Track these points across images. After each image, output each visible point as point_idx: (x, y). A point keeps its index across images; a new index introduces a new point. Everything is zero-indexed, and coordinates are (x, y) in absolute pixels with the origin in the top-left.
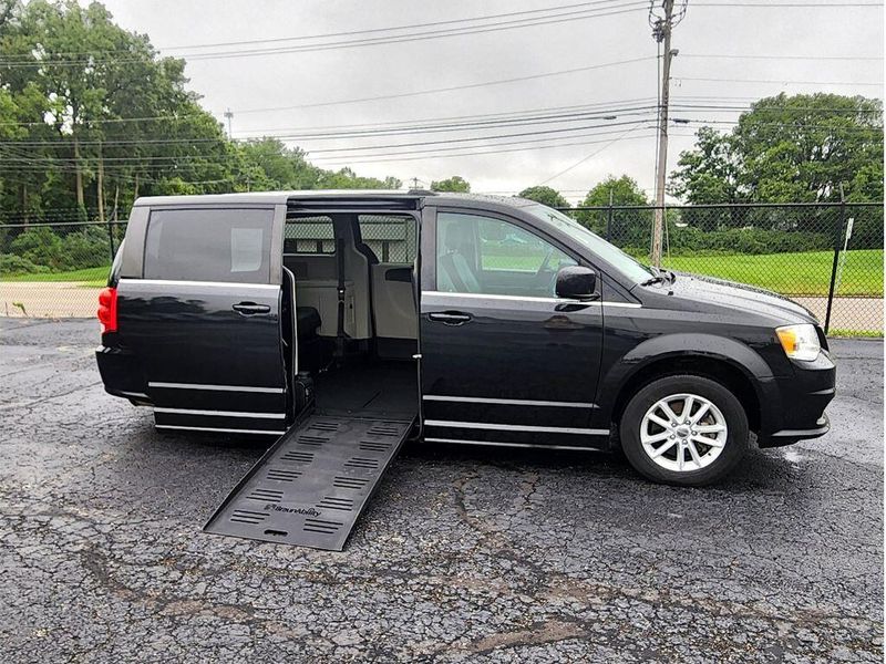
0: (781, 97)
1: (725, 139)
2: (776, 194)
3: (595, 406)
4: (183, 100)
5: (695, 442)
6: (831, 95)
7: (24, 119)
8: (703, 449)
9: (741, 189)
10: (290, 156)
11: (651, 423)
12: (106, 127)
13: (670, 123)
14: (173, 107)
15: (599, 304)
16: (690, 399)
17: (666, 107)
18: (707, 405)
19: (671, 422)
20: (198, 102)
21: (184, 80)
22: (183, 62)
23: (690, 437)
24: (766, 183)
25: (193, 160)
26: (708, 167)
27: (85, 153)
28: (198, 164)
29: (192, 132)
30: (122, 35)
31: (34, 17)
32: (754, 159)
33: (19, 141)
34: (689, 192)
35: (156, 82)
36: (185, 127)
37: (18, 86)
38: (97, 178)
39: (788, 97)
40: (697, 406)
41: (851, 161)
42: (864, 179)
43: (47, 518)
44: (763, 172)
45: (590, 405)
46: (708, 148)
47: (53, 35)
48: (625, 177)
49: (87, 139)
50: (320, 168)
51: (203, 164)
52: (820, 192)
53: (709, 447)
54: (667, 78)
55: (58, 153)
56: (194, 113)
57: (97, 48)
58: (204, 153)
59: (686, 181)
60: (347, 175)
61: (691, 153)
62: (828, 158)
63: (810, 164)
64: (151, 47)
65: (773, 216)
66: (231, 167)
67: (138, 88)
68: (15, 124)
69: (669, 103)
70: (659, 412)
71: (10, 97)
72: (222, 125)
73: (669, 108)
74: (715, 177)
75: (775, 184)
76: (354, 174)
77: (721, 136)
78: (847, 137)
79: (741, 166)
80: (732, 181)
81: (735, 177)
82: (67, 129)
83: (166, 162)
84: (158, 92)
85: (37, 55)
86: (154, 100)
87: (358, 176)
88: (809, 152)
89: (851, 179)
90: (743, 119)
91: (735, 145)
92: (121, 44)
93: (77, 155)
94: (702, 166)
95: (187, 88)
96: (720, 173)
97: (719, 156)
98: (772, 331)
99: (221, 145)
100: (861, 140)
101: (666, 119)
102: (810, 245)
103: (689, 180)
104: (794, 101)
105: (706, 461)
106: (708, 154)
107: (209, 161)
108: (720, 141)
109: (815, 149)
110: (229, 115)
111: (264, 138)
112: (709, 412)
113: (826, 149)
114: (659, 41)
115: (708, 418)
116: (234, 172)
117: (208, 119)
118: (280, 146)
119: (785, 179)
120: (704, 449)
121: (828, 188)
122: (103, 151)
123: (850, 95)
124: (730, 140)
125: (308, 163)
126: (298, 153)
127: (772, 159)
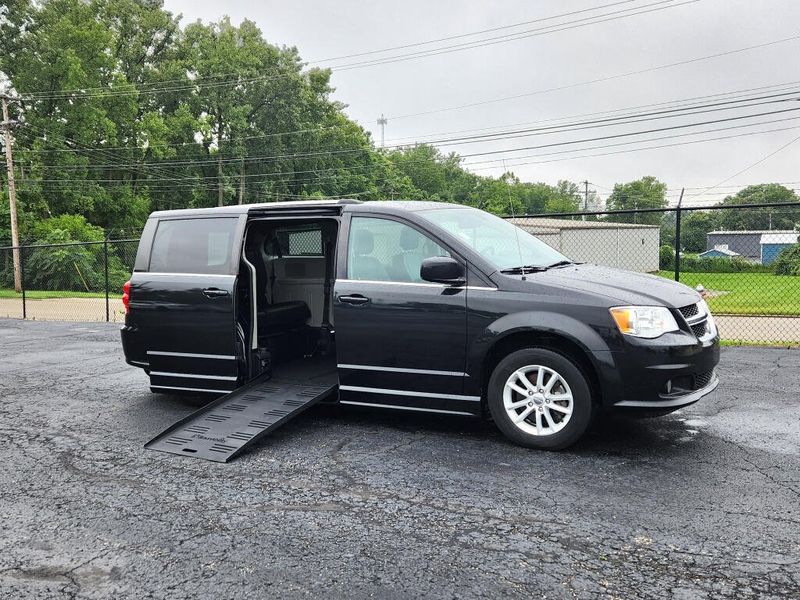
3: (466, 375)
4: (327, 111)
5: (550, 409)
7: (175, 141)
10: (444, 162)
11: (512, 391)
12: (250, 144)
14: (317, 118)
15: (465, 287)
16: (541, 370)
18: (555, 376)
19: (528, 391)
20: (344, 111)
21: (329, 90)
22: (329, 72)
23: (545, 405)
25: (336, 173)
27: (228, 170)
28: (340, 177)
29: (334, 143)
30: (270, 50)
31: (191, 40)
33: (168, 161)
35: (301, 94)
36: (328, 138)
37: (172, 108)
38: (238, 195)
40: (547, 376)
43: (51, 437)
45: (462, 374)
47: (205, 57)
49: (230, 157)
50: (478, 174)
51: (345, 176)
53: (564, 415)
55: (204, 171)
56: (338, 124)
57: (245, 66)
58: (347, 165)
60: (510, 181)
64: (298, 60)
66: (375, 178)
67: (282, 102)
68: (164, 144)
70: (517, 381)
71: (162, 120)
72: (369, 134)
76: (517, 180)
82: (214, 147)
83: (309, 175)
84: (301, 105)
85: (191, 76)
86: (297, 112)
87: (522, 181)
92: (270, 59)
93: (220, 172)
95: (331, 98)
98: (606, 311)
99: (366, 156)
105: (559, 427)
107: (352, 173)
110: (382, 122)
111: (416, 144)
112: (557, 383)
115: (558, 387)
116: (378, 183)
117: (353, 129)
118: (432, 151)
120: (559, 417)
122: (246, 167)
125: (464, 169)
126: (454, 159)
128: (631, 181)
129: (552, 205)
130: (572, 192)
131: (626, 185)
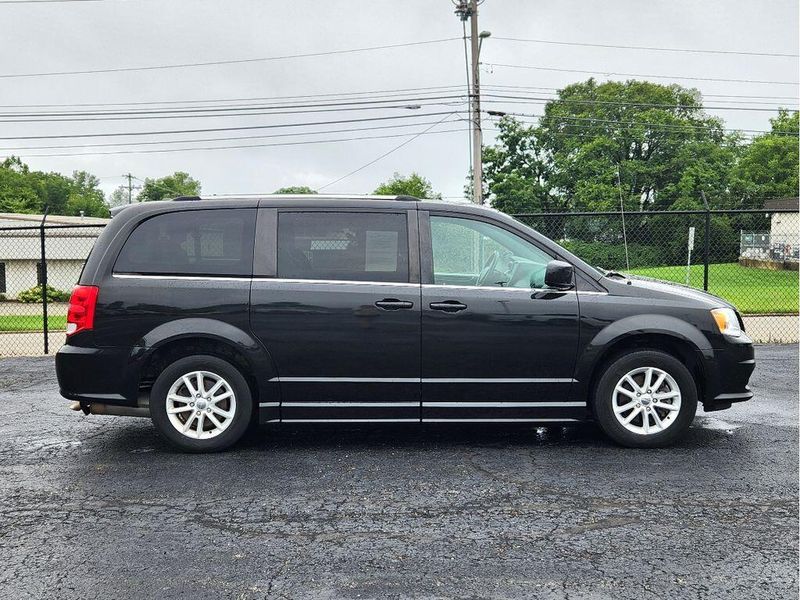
0: (590, 83)
1: (531, 132)
2: (597, 198)
3: (575, 381)
5: (656, 408)
6: (646, 84)
8: (663, 413)
9: (554, 192)
11: (620, 394)
13: (483, 115)
15: (574, 292)
16: (649, 371)
17: (478, 97)
18: (663, 375)
19: (636, 392)
23: (652, 405)
24: (583, 186)
26: (514, 165)
32: (566, 156)
34: (493, 196)
39: (599, 84)
40: (655, 377)
41: (674, 160)
42: (691, 181)
44: (577, 172)
45: (569, 380)
46: (513, 142)
48: (414, 177)
52: (643, 197)
53: (668, 411)
54: (476, 63)
59: (489, 182)
61: (492, 148)
62: (649, 157)
63: (630, 164)
65: (594, 225)
69: (481, 92)
70: (626, 385)
73: (481, 98)
74: (523, 177)
75: (592, 186)
77: (526, 128)
78: (667, 134)
79: (552, 165)
80: (542, 183)
81: (546, 178)
88: (628, 148)
89: (676, 181)
90: (550, 107)
91: (543, 140)
94: (506, 164)
96: (528, 173)
97: (526, 152)
100: (683, 136)
101: (478, 111)
102: (641, 259)
103: (492, 181)
104: (606, 88)
105: (666, 424)
106: (513, 150)
108: (525, 134)
109: (633, 145)
112: (665, 382)
113: (645, 147)
114: (464, 19)
115: (665, 387)
119: (604, 181)
121: (651, 192)
123: (666, 84)
124: (537, 134)
127: (587, 157)
128: (164, 177)
129: (75, 199)
130: (92, 186)
131: (159, 181)
